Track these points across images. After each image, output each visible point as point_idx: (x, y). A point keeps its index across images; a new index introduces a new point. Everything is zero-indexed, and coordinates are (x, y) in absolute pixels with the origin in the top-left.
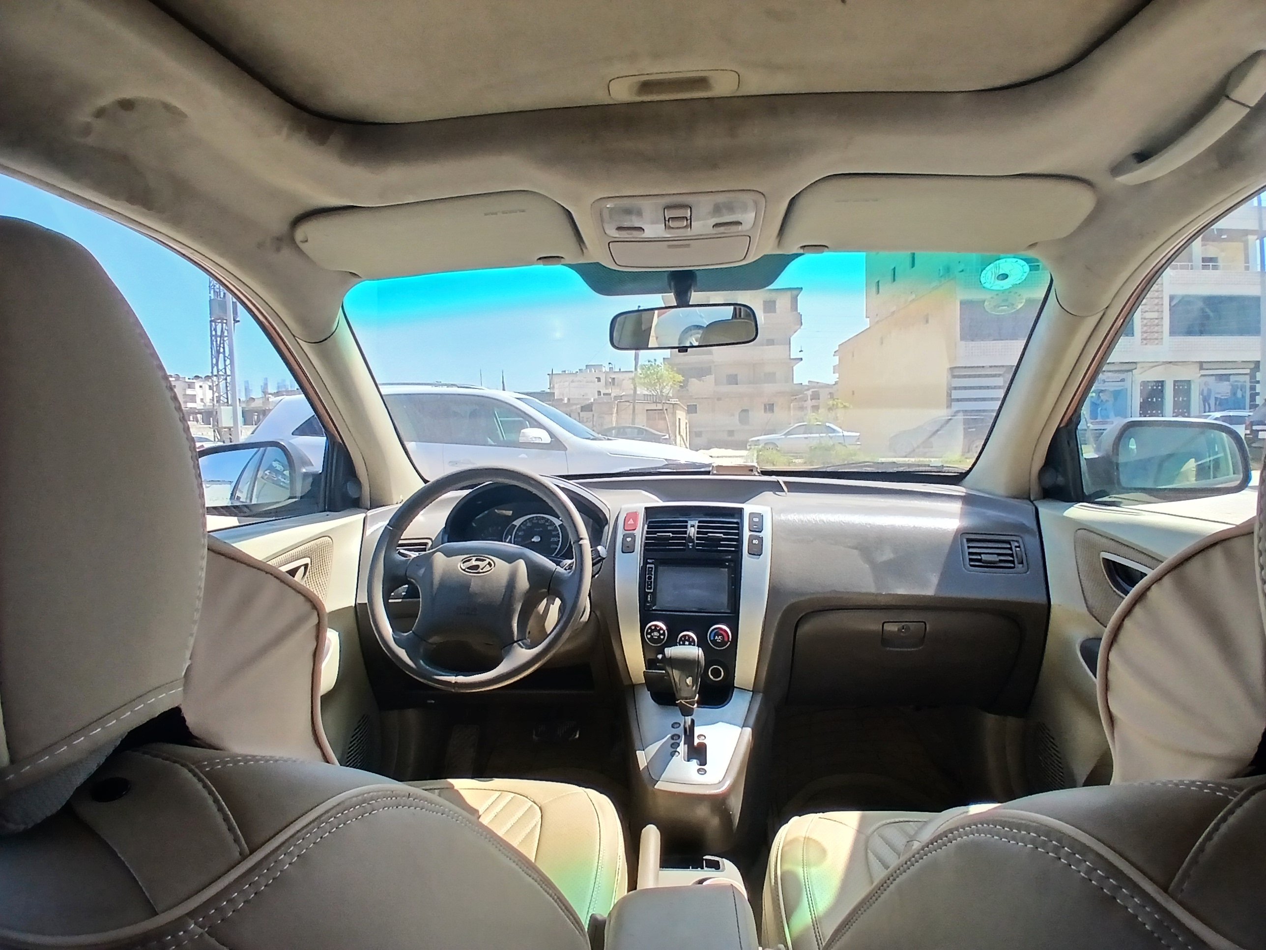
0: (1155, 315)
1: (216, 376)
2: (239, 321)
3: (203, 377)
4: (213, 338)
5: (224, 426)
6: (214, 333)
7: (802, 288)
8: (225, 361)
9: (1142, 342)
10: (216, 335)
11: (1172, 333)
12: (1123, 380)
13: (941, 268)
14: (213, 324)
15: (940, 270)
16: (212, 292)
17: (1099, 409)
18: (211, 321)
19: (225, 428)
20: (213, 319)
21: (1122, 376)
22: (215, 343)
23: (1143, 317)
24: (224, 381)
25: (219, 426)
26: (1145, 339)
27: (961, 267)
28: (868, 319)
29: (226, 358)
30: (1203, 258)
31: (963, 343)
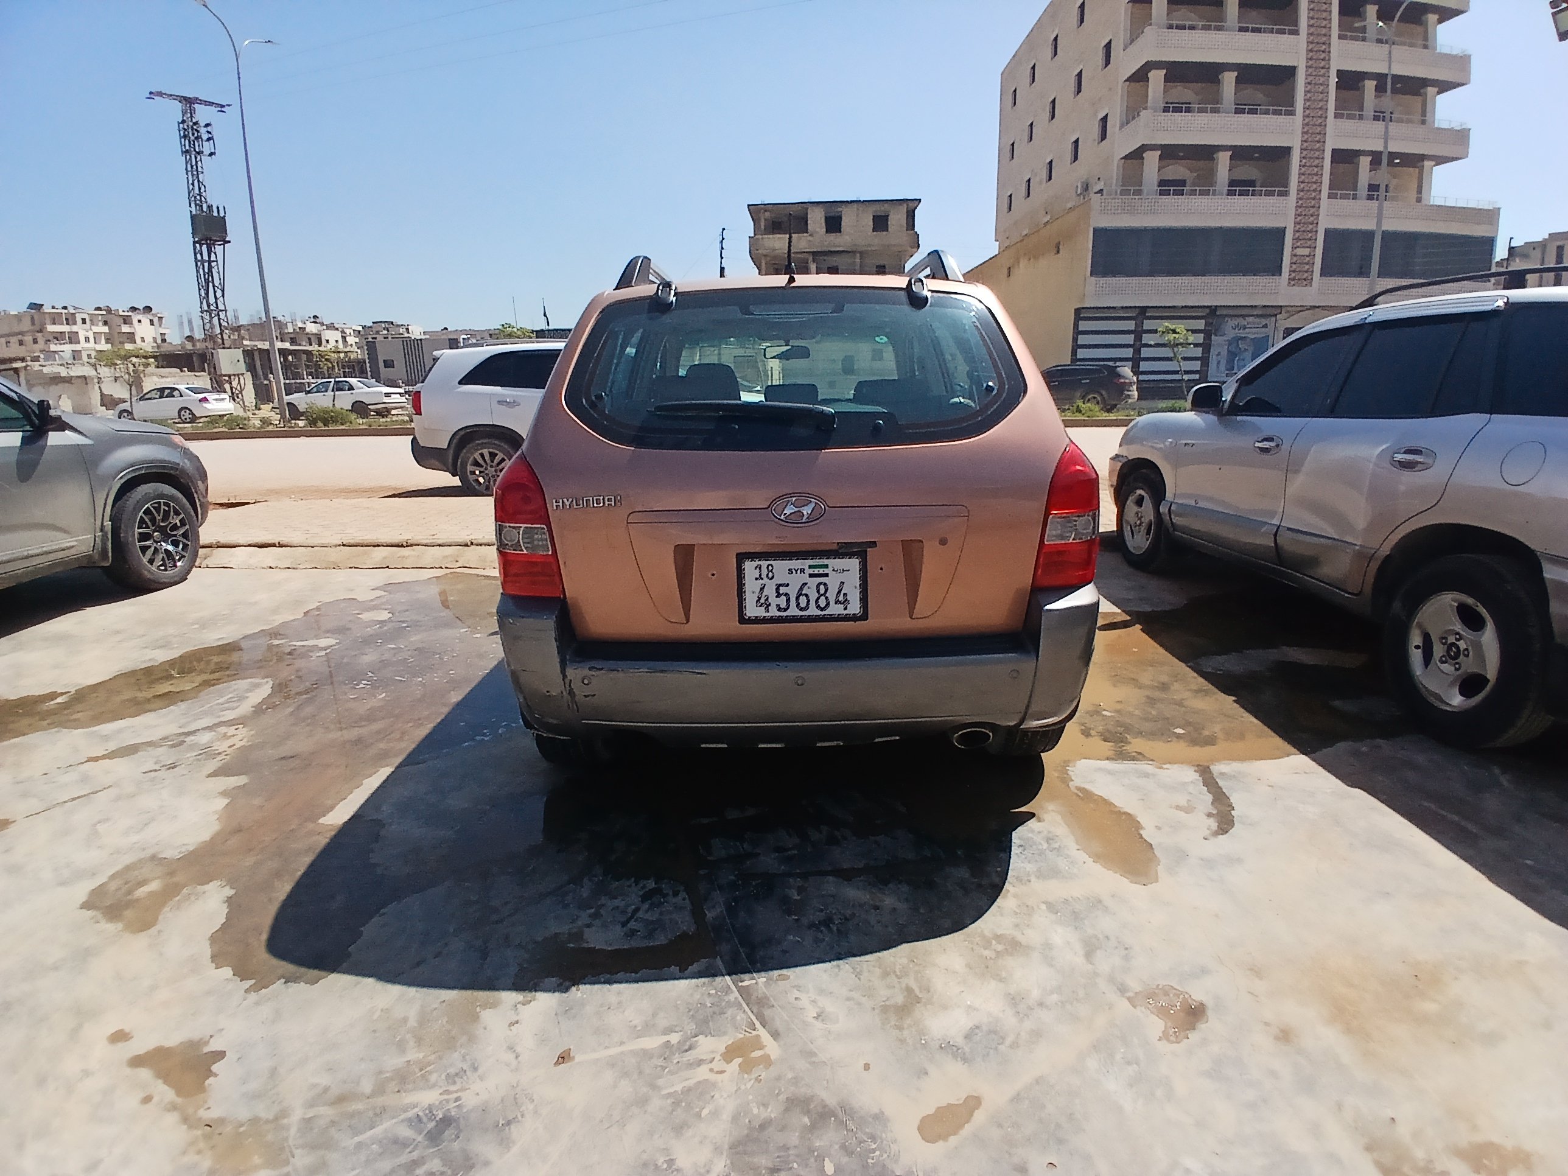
0: (1306, 251)
1: (206, 311)
2: (229, 242)
3: (141, 308)
4: (199, 263)
5: (223, 373)
6: (199, 257)
7: (920, 200)
8: (215, 292)
9: (1289, 283)
10: (202, 261)
11: (1324, 273)
12: (1266, 326)
13: (1079, 186)
14: (198, 245)
15: (1077, 186)
16: (193, 205)
17: (1237, 358)
18: (195, 243)
19: (225, 376)
20: (196, 239)
21: (1264, 321)
22: (201, 271)
23: (1294, 253)
24: (217, 318)
25: (218, 373)
26: (1294, 279)
27: (1100, 186)
28: (998, 243)
29: (216, 288)
30: (1370, 185)
31: (1093, 279)
